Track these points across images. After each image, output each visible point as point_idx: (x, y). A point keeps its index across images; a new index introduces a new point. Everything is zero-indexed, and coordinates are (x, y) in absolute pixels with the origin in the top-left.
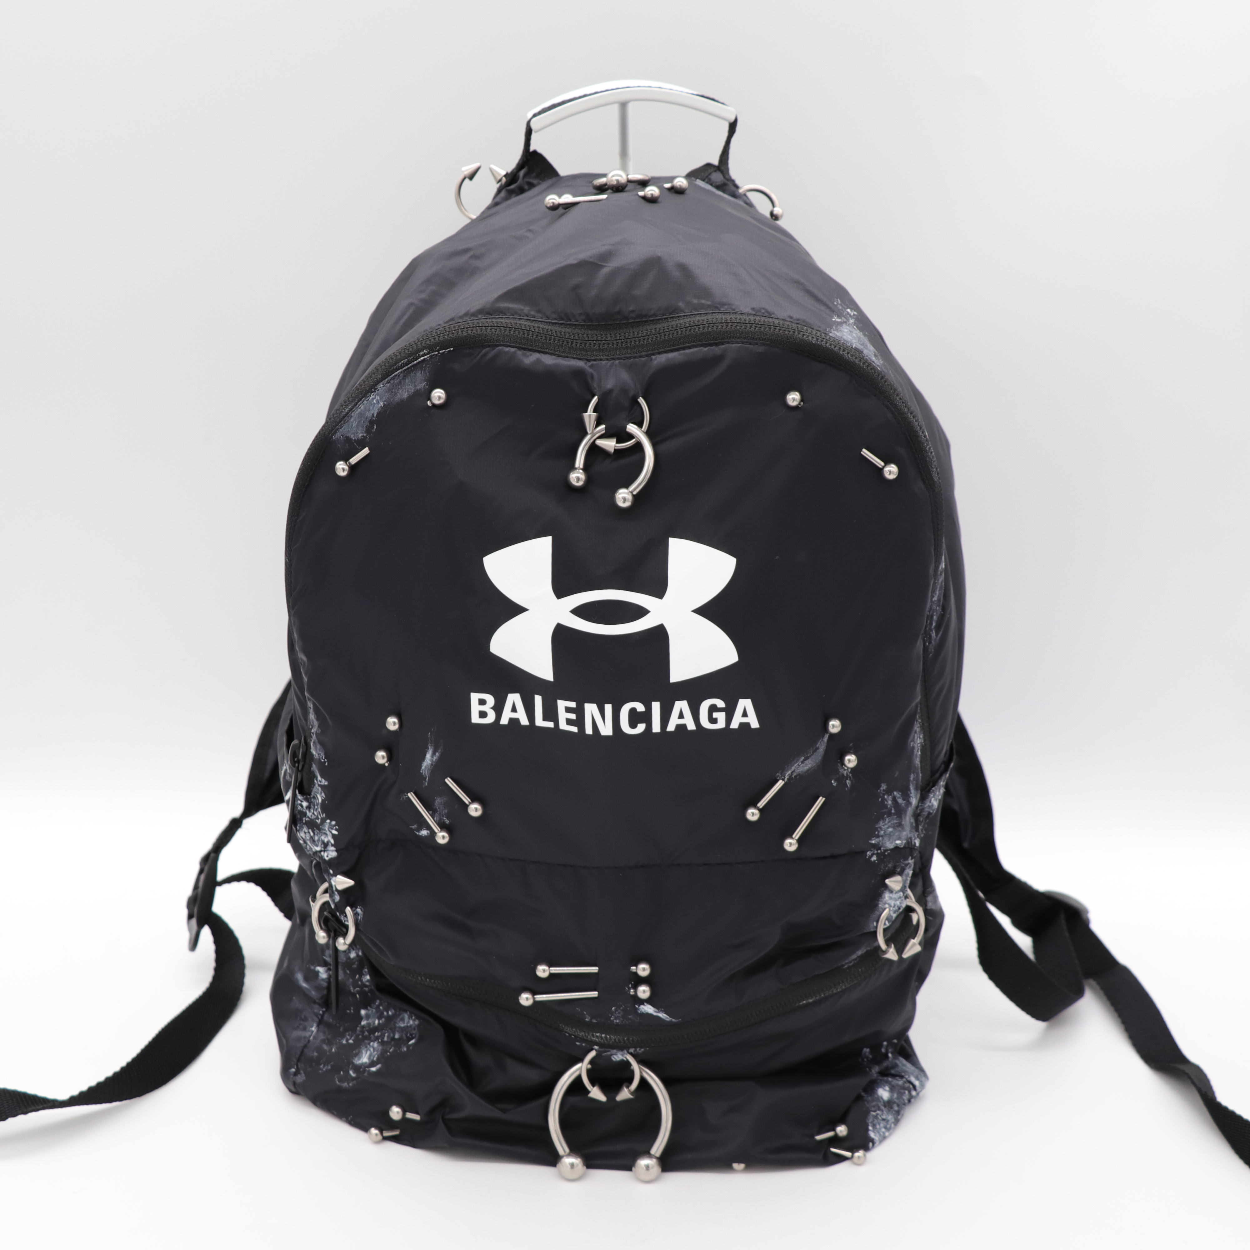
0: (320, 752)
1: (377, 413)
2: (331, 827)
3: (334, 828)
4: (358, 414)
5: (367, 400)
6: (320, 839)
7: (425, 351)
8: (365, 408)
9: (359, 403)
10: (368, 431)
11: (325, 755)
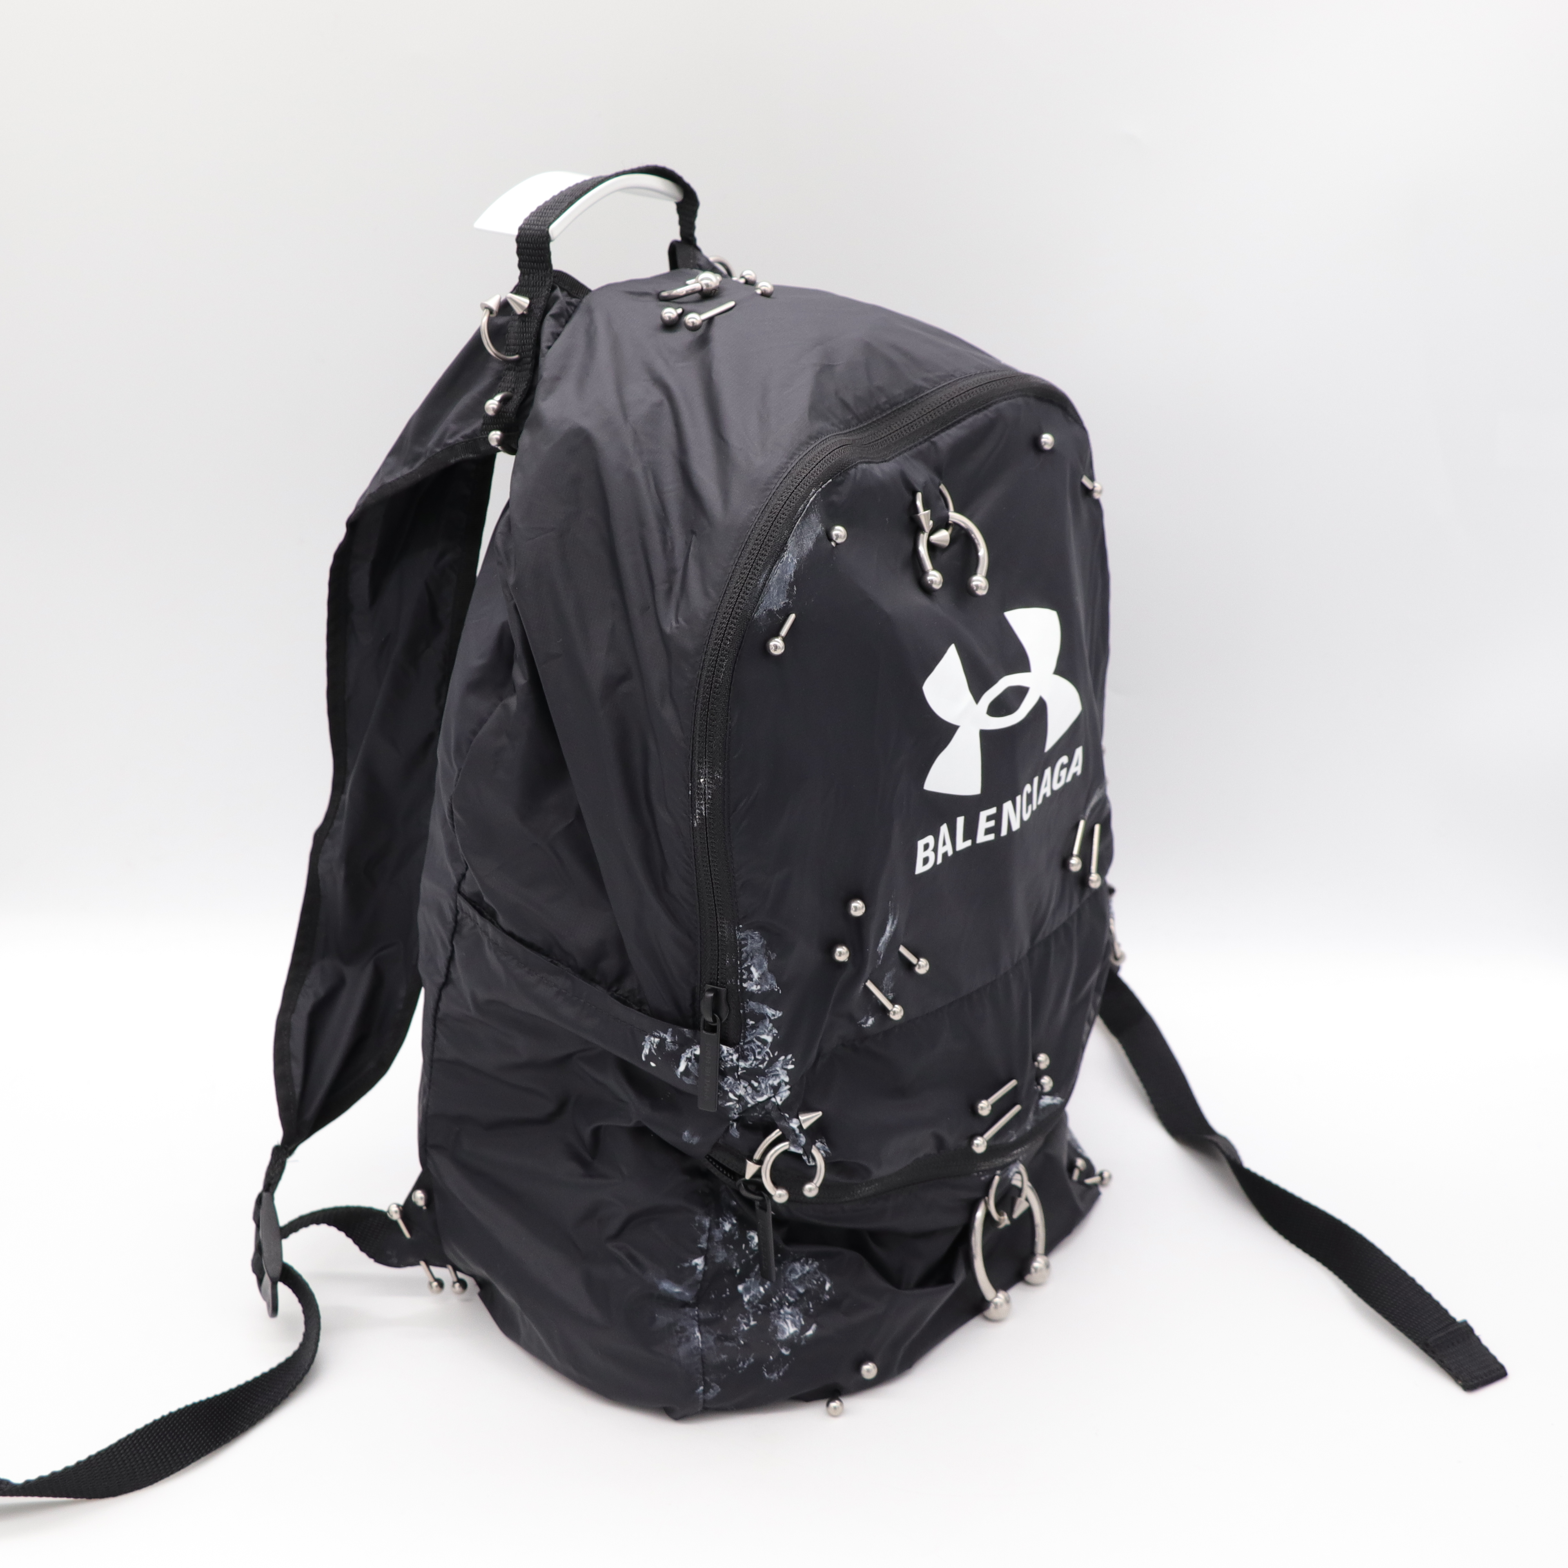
0: (772, 982)
1: (794, 572)
2: (786, 1063)
3: (790, 1062)
4: (777, 580)
5: (781, 561)
6: (768, 1085)
7: (813, 491)
8: (782, 572)
9: (774, 568)
10: (790, 595)
11: (777, 982)
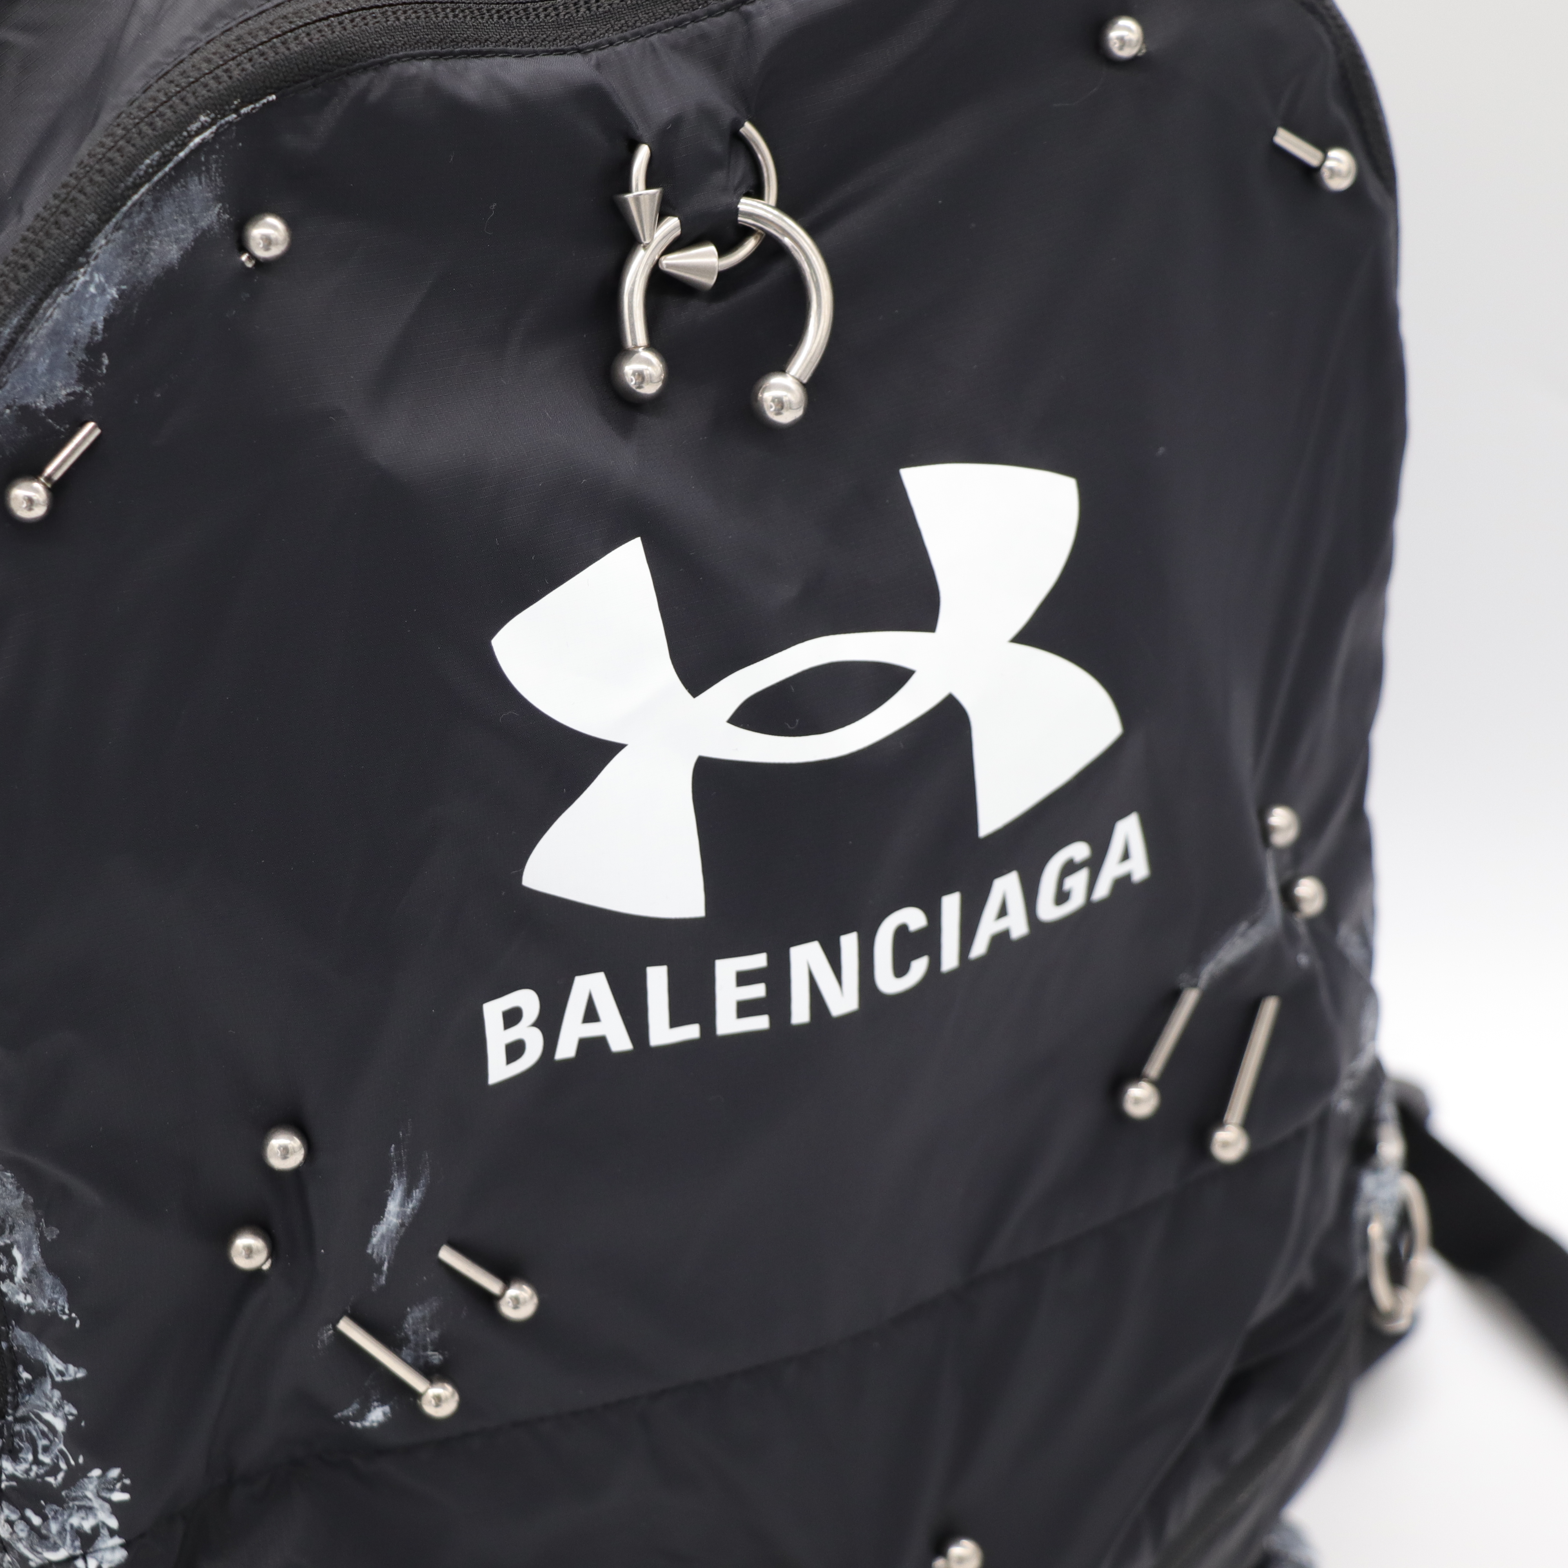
0: (56, 1296)
1: (105, 320)
2: (107, 1486)
3: (118, 1485)
4: (48, 335)
5: (67, 290)
6: (68, 1528)
7: (203, 118)
8: (68, 315)
9: (45, 304)
10: (87, 375)
11: (70, 1300)
